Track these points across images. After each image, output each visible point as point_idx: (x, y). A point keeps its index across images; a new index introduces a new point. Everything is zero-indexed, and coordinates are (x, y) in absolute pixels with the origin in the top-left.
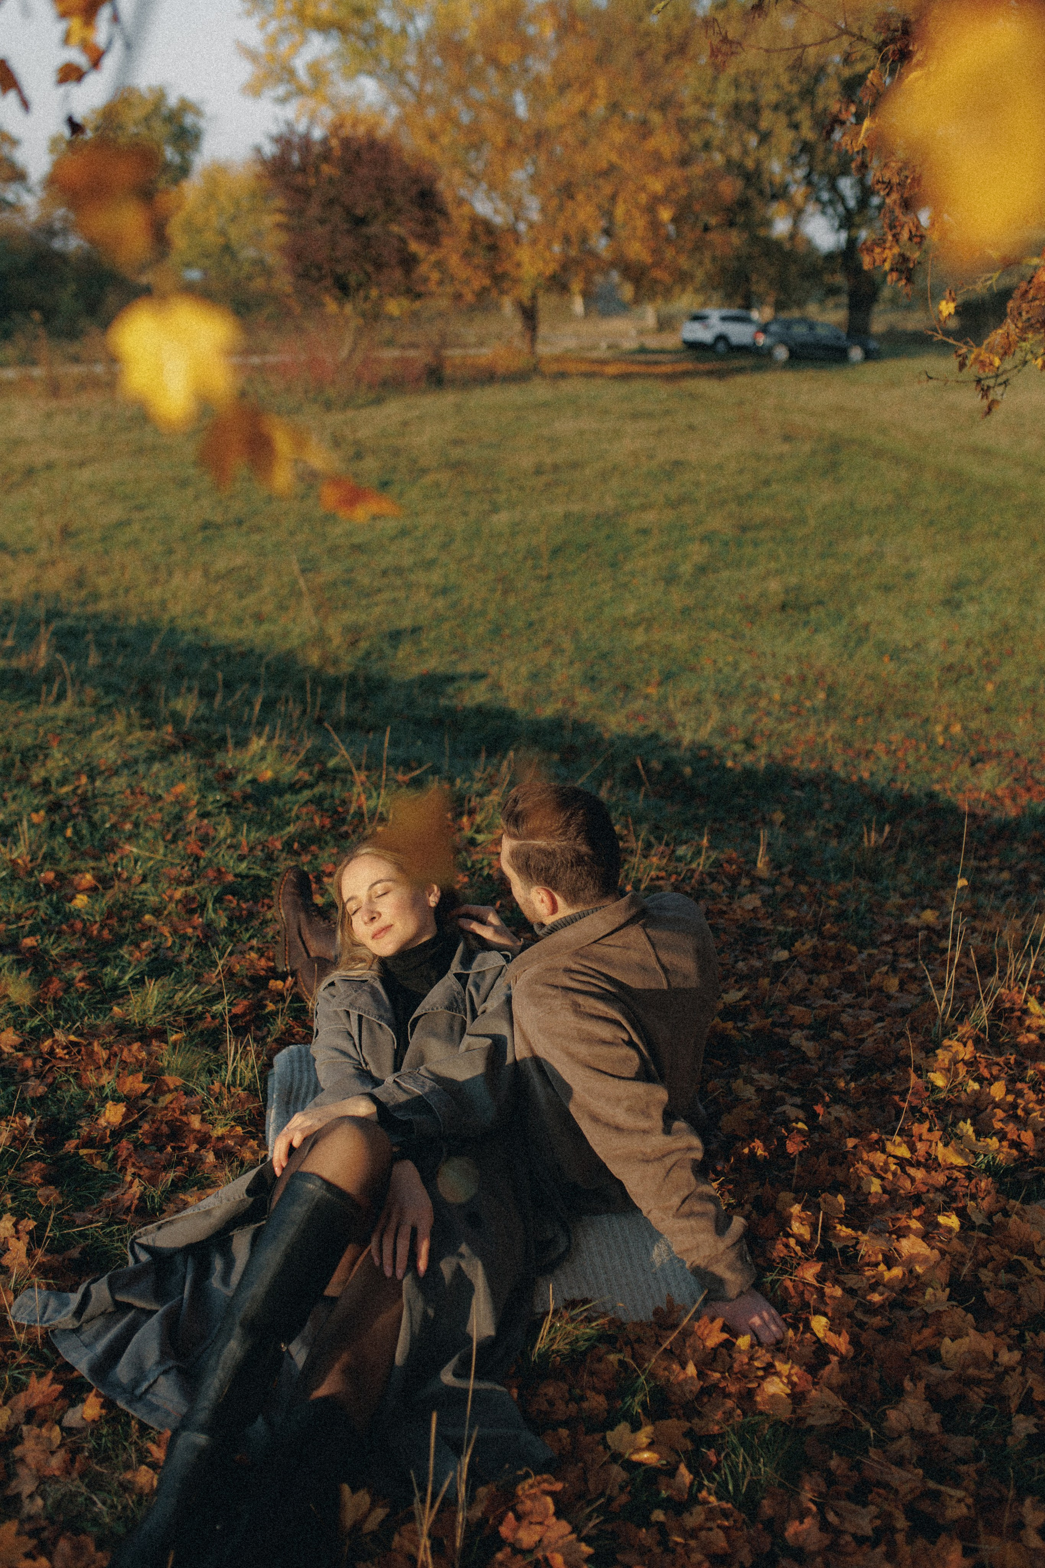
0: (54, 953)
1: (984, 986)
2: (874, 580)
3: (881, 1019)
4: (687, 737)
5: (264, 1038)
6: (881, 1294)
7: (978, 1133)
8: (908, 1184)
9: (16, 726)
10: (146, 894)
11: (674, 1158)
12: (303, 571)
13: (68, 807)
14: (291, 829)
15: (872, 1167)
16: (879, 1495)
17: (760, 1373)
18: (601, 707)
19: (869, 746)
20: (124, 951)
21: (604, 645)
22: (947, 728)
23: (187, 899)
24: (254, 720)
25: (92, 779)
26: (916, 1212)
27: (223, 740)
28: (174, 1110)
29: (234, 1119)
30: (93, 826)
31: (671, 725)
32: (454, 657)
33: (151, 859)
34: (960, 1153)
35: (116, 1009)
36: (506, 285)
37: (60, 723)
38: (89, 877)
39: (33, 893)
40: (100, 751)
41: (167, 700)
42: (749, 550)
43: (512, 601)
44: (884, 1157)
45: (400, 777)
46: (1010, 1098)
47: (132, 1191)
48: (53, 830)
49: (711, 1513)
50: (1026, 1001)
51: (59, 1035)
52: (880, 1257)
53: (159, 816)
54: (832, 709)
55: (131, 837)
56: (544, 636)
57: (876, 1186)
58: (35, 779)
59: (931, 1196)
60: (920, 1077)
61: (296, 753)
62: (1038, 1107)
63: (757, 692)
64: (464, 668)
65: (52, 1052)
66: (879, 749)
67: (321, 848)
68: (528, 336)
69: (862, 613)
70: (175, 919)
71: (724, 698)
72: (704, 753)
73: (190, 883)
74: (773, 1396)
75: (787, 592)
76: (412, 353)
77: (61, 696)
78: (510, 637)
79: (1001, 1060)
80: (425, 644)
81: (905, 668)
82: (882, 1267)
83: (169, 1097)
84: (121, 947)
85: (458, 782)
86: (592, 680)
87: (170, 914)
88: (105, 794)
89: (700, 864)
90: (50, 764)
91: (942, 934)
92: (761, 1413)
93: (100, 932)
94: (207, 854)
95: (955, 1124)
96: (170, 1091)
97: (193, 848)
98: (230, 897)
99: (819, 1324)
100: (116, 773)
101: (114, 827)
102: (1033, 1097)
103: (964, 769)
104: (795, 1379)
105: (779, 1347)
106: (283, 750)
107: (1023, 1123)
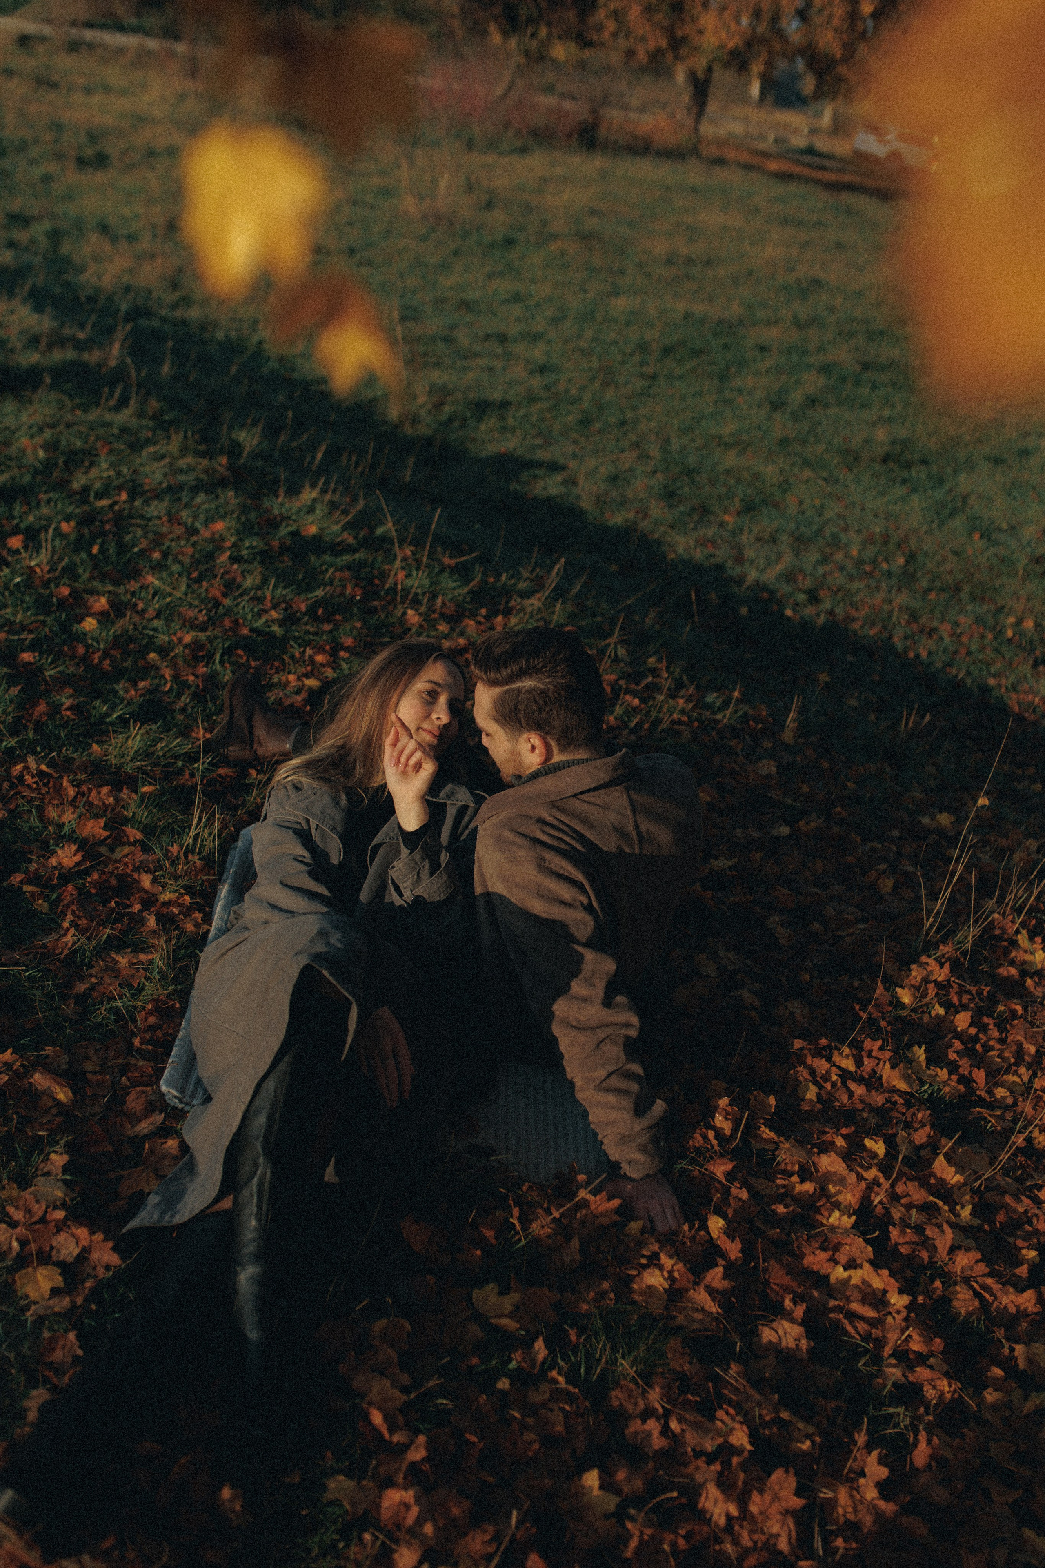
0: (47, 673)
1: (978, 907)
2: (986, 450)
3: (864, 920)
4: (753, 575)
5: (236, 808)
6: (786, 1206)
7: (929, 1061)
8: (845, 1098)
9: (68, 426)
10: (155, 630)
11: (609, 1031)
12: (403, 319)
13: (101, 521)
14: (320, 593)
15: (813, 1072)
16: (727, 1413)
17: (644, 1261)
18: (672, 527)
19: (935, 624)
20: (120, 687)
21: (692, 460)
22: (1019, 622)
23: (196, 646)
24: (314, 468)
25: (132, 497)
26: (844, 1131)
27: (276, 482)
28: (126, 865)
29: (185, 887)
30: (122, 548)
31: (739, 559)
32: (538, 441)
33: (170, 595)
34: (907, 1078)
35: (95, 747)
36: (684, 51)
37: (115, 431)
38: (103, 600)
39: (43, 605)
40: (147, 469)
41: (230, 428)
42: (865, 391)
43: (610, 394)
44: (828, 1066)
45: (446, 560)
46: (973, 1031)
47: (65, 939)
48: (80, 544)
49: (557, 1394)
50: (1017, 932)
51: (31, 761)
52: (796, 1167)
53: (190, 550)
54: (908, 578)
55: (159, 567)
56: (633, 437)
57: (812, 1093)
58: (76, 486)
59: (865, 1115)
60: (887, 989)
61: (345, 512)
62: (998, 1046)
63: (835, 543)
64: (542, 455)
65: (21, 778)
66: (945, 630)
67: (346, 620)
68: (695, 111)
69: (964, 482)
70: (180, 663)
71: (800, 542)
72: (765, 595)
73: (203, 629)
74: (650, 1287)
75: (893, 443)
76: (568, 105)
77: (123, 402)
78: (600, 431)
79: (974, 989)
80: (511, 421)
81: (993, 550)
82: (795, 1179)
83: (126, 850)
84: (118, 682)
85: (504, 577)
86: (669, 495)
87: (176, 656)
88: (142, 517)
89: (725, 717)
90: (94, 473)
91: (952, 842)
92: (634, 1302)
93: (100, 661)
94: (227, 602)
95: (909, 1046)
96: (129, 844)
97: (215, 592)
98: (240, 652)
99: (716, 1224)
100: (158, 496)
101: (142, 552)
102: (996, 1034)
103: (1026, 669)
104: (676, 1275)
105: (669, 1240)
106: (333, 506)
107: (979, 1060)
